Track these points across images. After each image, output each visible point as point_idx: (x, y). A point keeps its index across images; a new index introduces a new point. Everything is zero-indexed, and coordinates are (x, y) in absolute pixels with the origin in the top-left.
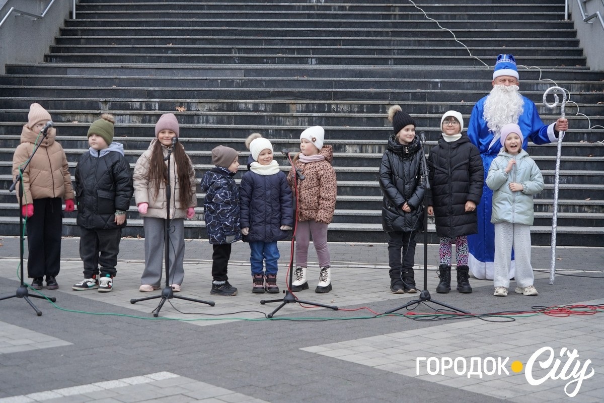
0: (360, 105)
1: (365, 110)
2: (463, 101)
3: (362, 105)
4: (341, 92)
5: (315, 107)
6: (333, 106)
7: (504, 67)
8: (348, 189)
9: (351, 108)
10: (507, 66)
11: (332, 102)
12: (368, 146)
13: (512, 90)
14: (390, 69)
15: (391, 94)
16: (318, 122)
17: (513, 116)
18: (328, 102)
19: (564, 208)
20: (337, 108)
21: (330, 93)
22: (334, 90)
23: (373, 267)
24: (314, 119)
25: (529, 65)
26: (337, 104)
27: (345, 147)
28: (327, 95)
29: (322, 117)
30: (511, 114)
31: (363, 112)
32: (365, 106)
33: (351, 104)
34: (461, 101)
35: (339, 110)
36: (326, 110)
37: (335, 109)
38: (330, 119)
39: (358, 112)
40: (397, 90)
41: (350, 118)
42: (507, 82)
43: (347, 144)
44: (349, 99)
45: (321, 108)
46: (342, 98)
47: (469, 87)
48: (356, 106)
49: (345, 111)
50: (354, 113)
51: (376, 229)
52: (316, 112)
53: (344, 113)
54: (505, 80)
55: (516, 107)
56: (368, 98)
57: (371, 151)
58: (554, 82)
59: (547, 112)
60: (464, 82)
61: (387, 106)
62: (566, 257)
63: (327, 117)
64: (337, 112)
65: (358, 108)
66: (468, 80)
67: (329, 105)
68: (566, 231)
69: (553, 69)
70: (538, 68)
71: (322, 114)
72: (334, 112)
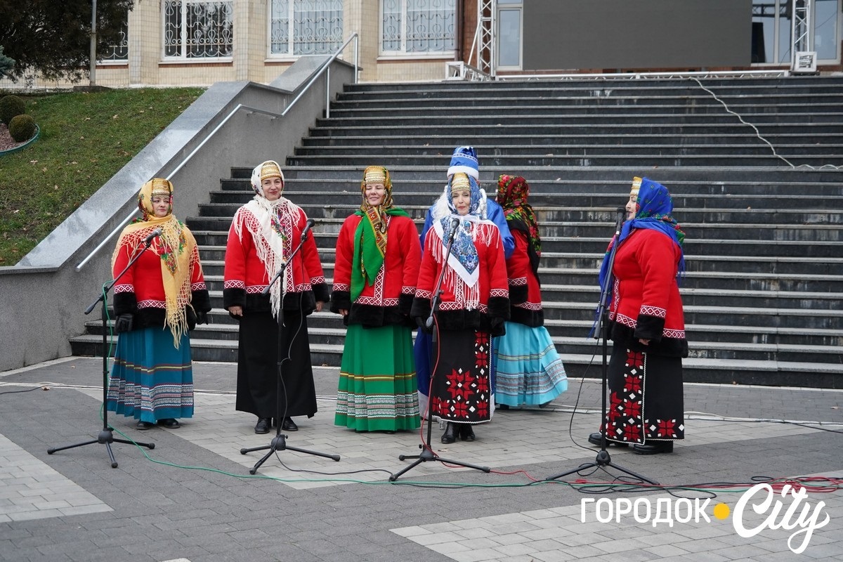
2: (749, 208)
4: (601, 197)
5: (569, 215)
6: (590, 214)
8: (590, 313)
9: (611, 216)
11: (589, 208)
14: (664, 170)
16: (569, 232)
18: (584, 209)
20: (594, 216)
21: (588, 198)
22: (593, 195)
24: (565, 228)
26: (594, 212)
27: (596, 262)
28: (585, 201)
29: (574, 227)
33: (611, 212)
34: (747, 208)
35: (596, 218)
36: (582, 218)
37: (592, 218)
38: (583, 228)
41: (608, 227)
43: (598, 259)
45: (575, 216)
46: (603, 204)
49: (604, 219)
52: (570, 221)
53: (603, 221)
63: (580, 227)
64: (595, 220)
67: (585, 212)
71: (574, 223)
72: (591, 220)
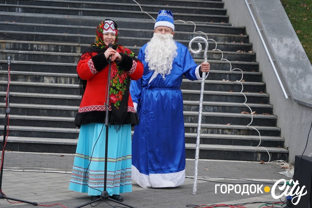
0: (56, 46)
1: (60, 50)
2: (135, 46)
3: (58, 46)
4: (41, 35)
5: (21, 46)
6: (35, 46)
7: (161, 19)
8: (45, 111)
9: (49, 48)
10: (164, 19)
11: (34, 42)
12: (61, 78)
13: (167, 38)
14: (80, 19)
15: (80, 38)
16: (23, 57)
17: (168, 58)
18: (31, 42)
19: (211, 130)
20: (38, 47)
21: (32, 35)
22: (36, 33)
23: (65, 172)
24: (20, 55)
25: (186, 20)
26: (38, 45)
27: (43, 78)
28: (30, 37)
29: (26, 54)
30: (167, 57)
31: (58, 51)
32: (60, 47)
33: (49, 45)
34: (134, 46)
35: (39, 49)
36: (29, 48)
37: (36, 49)
38: (32, 56)
39: (54, 51)
40: (85, 36)
41: (48, 55)
42: (164, 31)
43: (45, 76)
44: (47, 41)
45: (25, 47)
46: (42, 40)
47: (140, 35)
48: (53, 46)
49: (44, 50)
50: (51, 51)
51: (67, 143)
52: (22, 50)
53: (43, 51)
54: (162, 30)
55: (171, 51)
56: (63, 41)
57: (64, 82)
58: (205, 34)
59: (199, 57)
60: (137, 32)
61: (77, 48)
62: (211, 168)
63: (30, 55)
64: (38, 50)
65: (54, 48)
66: (140, 30)
67: (32, 45)
68: (212, 148)
69: (204, 24)
70: (193, 23)
71: (26, 51)
72: (36, 50)
